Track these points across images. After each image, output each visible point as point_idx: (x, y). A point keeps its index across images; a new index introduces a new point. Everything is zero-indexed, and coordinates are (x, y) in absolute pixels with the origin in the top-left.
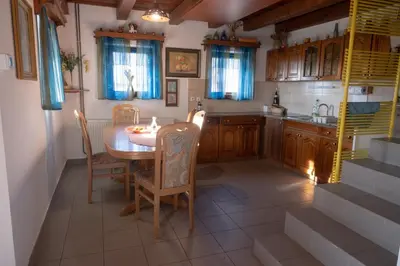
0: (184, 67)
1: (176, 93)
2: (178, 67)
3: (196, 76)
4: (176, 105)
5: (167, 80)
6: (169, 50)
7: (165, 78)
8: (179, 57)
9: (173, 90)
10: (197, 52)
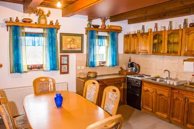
0: (73, 46)
1: (68, 65)
2: (69, 46)
3: (81, 52)
4: (67, 73)
5: (61, 56)
6: (62, 34)
7: (59, 54)
8: (69, 39)
9: (66, 62)
10: (82, 35)
